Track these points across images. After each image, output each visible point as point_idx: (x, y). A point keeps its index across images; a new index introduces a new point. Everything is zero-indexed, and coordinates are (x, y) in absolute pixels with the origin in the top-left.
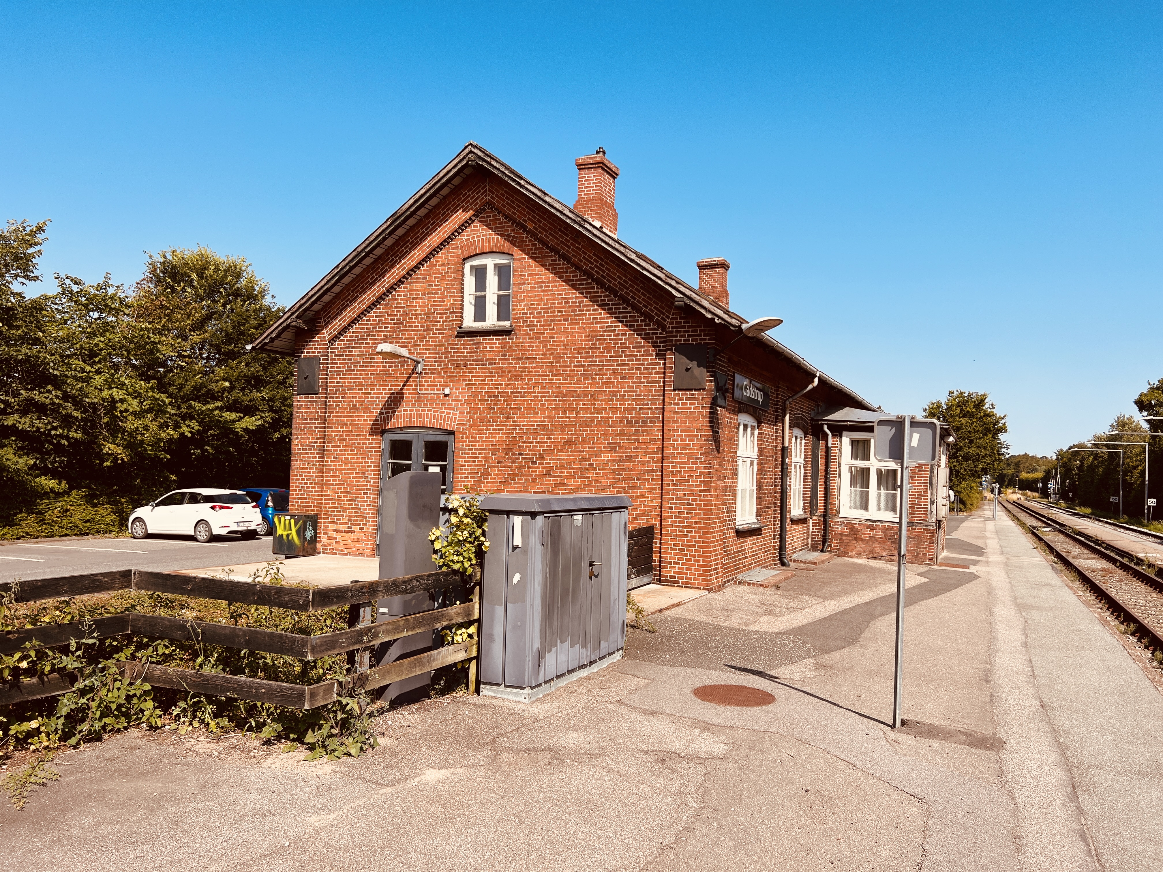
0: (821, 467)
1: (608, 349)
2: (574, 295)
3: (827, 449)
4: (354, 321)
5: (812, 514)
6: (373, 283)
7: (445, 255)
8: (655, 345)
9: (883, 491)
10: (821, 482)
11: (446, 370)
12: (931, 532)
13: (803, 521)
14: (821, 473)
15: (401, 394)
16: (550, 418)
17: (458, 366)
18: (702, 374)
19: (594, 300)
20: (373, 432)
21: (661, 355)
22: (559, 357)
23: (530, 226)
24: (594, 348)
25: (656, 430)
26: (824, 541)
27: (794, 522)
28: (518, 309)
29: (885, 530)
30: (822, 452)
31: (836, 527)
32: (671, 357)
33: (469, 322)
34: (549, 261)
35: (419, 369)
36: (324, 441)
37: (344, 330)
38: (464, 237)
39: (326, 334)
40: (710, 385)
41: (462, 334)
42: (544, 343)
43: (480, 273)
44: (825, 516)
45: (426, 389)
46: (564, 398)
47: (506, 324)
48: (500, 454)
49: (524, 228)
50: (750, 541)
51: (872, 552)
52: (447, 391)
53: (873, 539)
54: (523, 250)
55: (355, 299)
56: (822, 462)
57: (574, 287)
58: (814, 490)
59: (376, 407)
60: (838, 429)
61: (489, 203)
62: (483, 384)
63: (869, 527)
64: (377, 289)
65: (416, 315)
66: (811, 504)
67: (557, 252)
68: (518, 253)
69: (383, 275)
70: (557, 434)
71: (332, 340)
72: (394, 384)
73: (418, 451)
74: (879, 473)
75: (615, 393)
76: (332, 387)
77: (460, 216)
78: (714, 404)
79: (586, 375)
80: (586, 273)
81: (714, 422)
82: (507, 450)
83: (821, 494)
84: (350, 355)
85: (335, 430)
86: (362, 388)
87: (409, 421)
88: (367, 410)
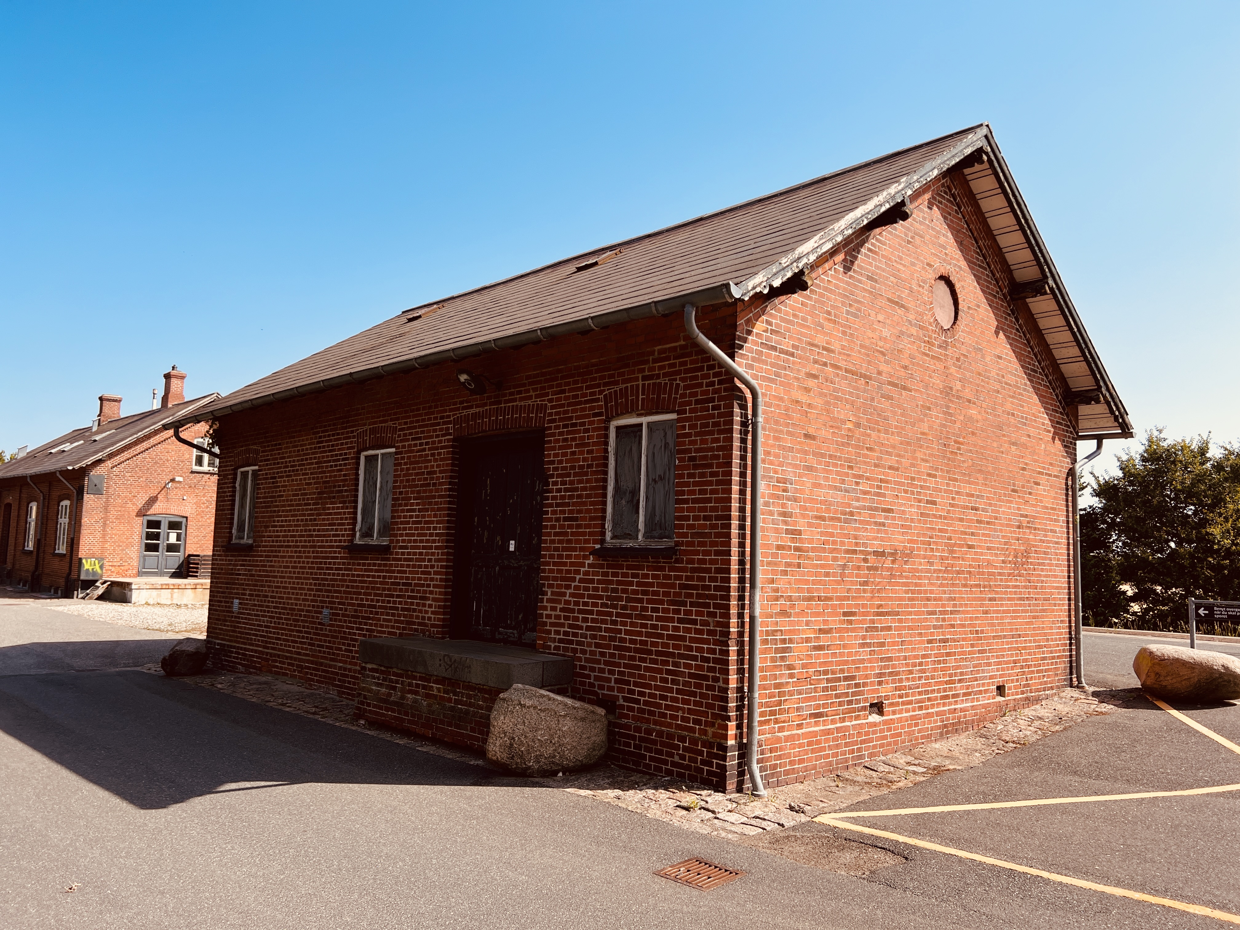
4: (129, 459)
11: (184, 488)
15: (156, 497)
17: (190, 487)
20: (137, 515)
36: (105, 519)
37: (121, 463)
39: (109, 463)
41: (192, 472)
45: (172, 495)
52: (185, 498)
59: (140, 502)
62: (204, 496)
65: (168, 460)
71: (113, 467)
72: (153, 493)
73: (164, 525)
76: (111, 491)
84: (124, 476)
85: (113, 513)
86: (131, 493)
87: (160, 511)
88: (133, 504)
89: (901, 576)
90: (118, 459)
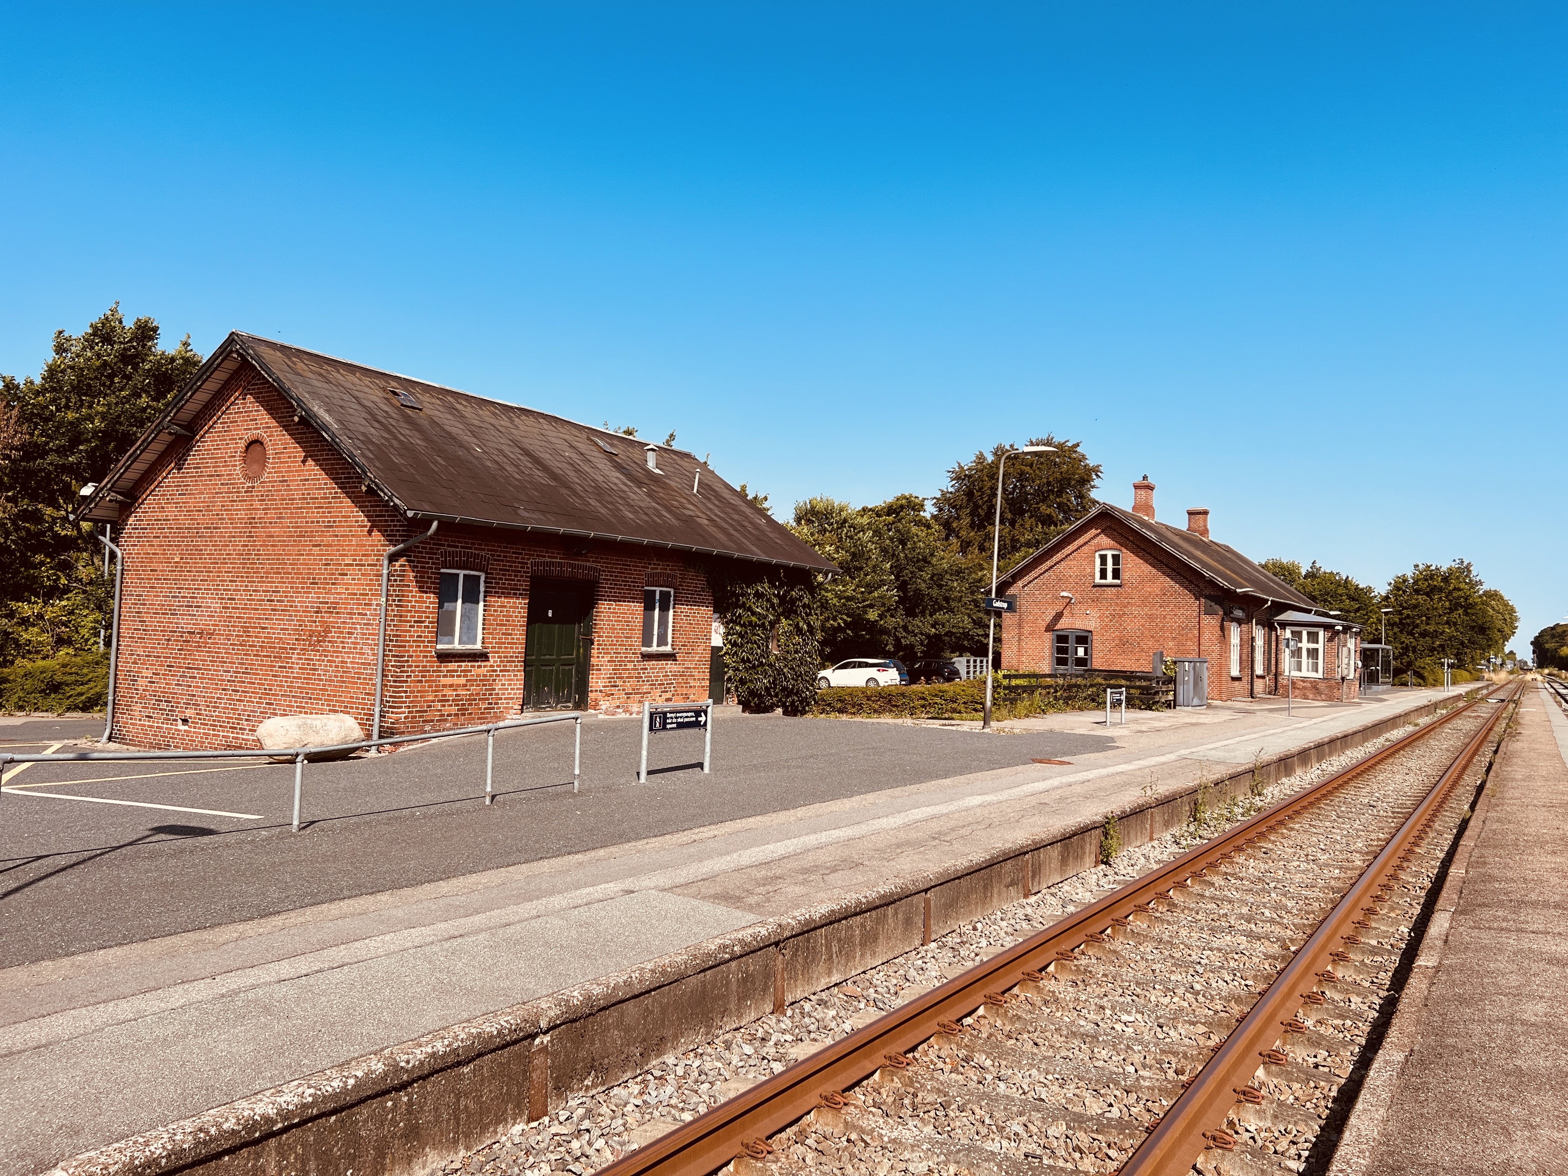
0: (1274, 647)
1: (1172, 595)
2: (1154, 571)
3: (1277, 636)
4: (1036, 578)
5: (1268, 674)
6: (1047, 560)
7: (1086, 548)
8: (1194, 594)
9: (1310, 661)
10: (1273, 655)
11: (1087, 602)
12: (1337, 683)
13: (1263, 677)
14: (1273, 651)
15: (1062, 613)
16: (1143, 626)
17: (1094, 601)
18: (1217, 607)
19: (1164, 573)
20: (1046, 631)
21: (1197, 599)
22: (1146, 598)
23: (1131, 538)
24: (1165, 594)
25: (1196, 632)
26: (1275, 690)
27: (1258, 677)
28: (1125, 575)
29: (1311, 682)
30: (1274, 638)
31: (1282, 681)
32: (1203, 600)
33: (1098, 580)
34: (1141, 554)
35: (1073, 601)
36: (1020, 635)
37: (1030, 582)
38: (1096, 541)
39: (1020, 583)
40: (1221, 613)
41: (1094, 586)
42: (1139, 591)
43: (1103, 558)
44: (1276, 675)
45: (1076, 610)
46: (1151, 617)
47: (1117, 582)
48: (1117, 642)
49: (1128, 539)
50: (1237, 683)
51: (1304, 695)
52: (1088, 612)
53: (1305, 688)
54: (1127, 549)
55: (1036, 568)
56: (1274, 644)
57: (1153, 567)
58: (1269, 660)
59: (1049, 619)
60: (1284, 625)
61: (1109, 527)
62: (1107, 610)
63: (1302, 681)
64: (1049, 563)
65: (1070, 576)
66: (1268, 668)
67: (1145, 551)
68: (1125, 551)
69: (1052, 557)
70: (1146, 632)
71: (1024, 587)
72: (1058, 608)
73: (1072, 640)
74: (1308, 650)
75: (1175, 615)
76: (1024, 609)
77: (1093, 532)
78: (1223, 620)
79: (1161, 607)
80: (1160, 561)
81: (1222, 628)
82: (1121, 640)
83: (1273, 662)
84: (1034, 594)
85: (1026, 630)
86: (1040, 609)
87: (1067, 626)
88: (1043, 620)
89: (205, 647)
90: (1027, 579)
